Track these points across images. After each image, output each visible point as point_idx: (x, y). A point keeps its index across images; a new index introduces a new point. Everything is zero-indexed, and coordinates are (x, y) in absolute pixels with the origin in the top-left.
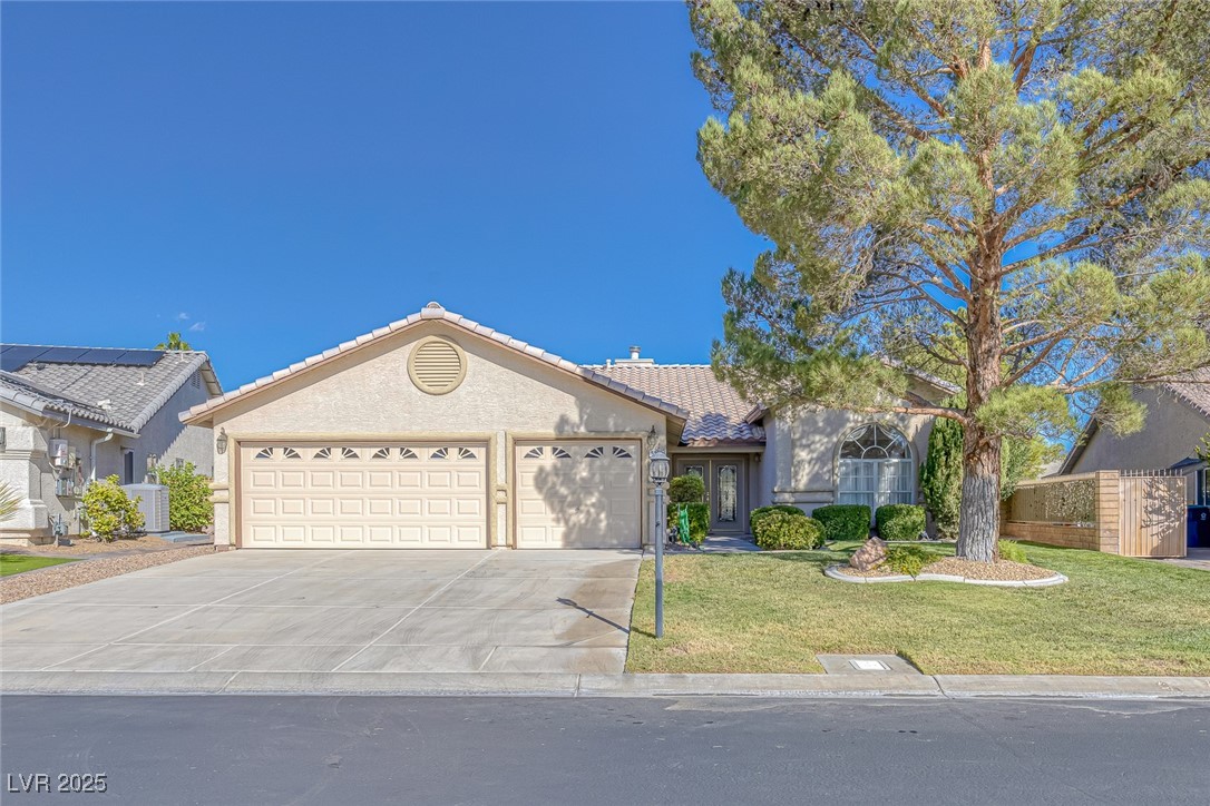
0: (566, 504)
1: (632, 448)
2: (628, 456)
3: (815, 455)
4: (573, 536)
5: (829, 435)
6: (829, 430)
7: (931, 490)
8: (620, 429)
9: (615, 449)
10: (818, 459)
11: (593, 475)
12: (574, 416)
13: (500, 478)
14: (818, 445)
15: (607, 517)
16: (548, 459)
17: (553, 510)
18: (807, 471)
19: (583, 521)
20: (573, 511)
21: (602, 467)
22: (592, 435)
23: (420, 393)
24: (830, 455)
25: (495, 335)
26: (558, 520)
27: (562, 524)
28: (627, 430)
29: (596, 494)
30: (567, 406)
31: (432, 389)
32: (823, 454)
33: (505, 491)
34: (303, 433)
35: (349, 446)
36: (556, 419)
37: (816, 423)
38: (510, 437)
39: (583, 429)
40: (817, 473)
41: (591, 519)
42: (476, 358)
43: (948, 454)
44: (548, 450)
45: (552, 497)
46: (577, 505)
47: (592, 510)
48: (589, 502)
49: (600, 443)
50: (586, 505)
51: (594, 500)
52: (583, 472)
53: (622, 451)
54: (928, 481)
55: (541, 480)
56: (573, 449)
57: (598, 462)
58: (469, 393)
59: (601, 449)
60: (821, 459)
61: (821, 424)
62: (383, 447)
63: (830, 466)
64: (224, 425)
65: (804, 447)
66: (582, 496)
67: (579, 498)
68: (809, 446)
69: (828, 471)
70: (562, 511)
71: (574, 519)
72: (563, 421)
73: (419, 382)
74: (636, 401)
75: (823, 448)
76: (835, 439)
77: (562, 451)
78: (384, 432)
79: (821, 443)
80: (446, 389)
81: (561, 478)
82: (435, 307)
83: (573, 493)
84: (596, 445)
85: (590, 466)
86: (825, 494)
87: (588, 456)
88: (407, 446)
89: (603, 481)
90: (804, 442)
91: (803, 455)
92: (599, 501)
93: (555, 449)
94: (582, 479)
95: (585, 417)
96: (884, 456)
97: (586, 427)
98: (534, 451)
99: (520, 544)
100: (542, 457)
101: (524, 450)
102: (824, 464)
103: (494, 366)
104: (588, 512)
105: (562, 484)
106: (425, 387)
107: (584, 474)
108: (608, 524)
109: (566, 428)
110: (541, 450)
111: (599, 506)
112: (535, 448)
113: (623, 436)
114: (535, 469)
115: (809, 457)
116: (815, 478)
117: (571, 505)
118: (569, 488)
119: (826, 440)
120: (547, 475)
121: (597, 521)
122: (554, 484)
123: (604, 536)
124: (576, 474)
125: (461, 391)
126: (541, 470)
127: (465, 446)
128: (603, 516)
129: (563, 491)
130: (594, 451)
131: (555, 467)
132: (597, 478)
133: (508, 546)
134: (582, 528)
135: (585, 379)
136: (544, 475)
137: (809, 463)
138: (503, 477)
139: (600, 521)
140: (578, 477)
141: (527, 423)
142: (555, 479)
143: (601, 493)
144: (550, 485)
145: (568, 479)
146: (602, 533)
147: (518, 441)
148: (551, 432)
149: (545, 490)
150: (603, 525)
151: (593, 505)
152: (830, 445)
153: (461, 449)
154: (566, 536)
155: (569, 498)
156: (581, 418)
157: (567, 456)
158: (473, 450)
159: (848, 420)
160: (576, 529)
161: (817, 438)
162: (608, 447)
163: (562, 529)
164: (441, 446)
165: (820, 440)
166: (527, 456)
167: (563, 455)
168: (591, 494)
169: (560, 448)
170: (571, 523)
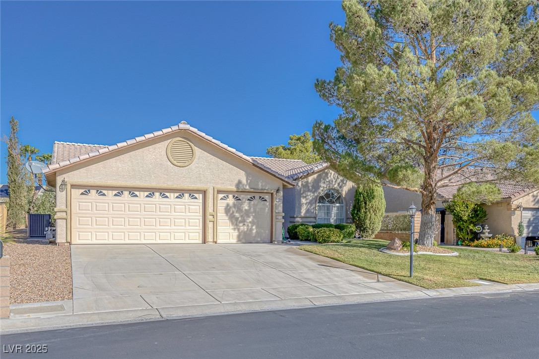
0: (238, 221)
1: (267, 197)
2: (266, 200)
3: (308, 201)
4: (241, 237)
5: (314, 193)
6: (313, 190)
7: (359, 218)
8: (264, 188)
9: (260, 197)
10: (309, 203)
11: (250, 209)
12: (244, 181)
13: (210, 209)
14: (309, 197)
15: (256, 228)
16: (231, 200)
17: (233, 224)
18: (305, 208)
19: (246, 230)
20: (241, 225)
21: (254, 204)
22: (252, 190)
23: (172, 165)
24: (314, 201)
25: (214, 141)
26: (234, 229)
27: (236, 231)
28: (266, 188)
29: (252, 217)
30: (242, 176)
31: (179, 164)
32: (311, 201)
33: (213, 216)
34: (110, 183)
35: (133, 191)
36: (236, 182)
37: (309, 187)
38: (216, 190)
39: (248, 187)
40: (309, 209)
41: (249, 229)
42: (201, 150)
43: (365, 203)
44: (231, 196)
45: (232, 218)
46: (243, 221)
47: (250, 225)
48: (248, 221)
49: (255, 194)
50: (247, 222)
51: (250, 220)
52: (246, 206)
53: (263, 198)
54: (357, 214)
55: (227, 210)
56: (242, 196)
57: (252, 202)
58: (196, 167)
59: (254, 197)
60: (310, 203)
61: (310, 188)
62: (151, 192)
63: (314, 206)
64: (64, 176)
65: (304, 197)
66: (245, 218)
67: (244, 219)
68: (306, 197)
69: (313, 208)
70: (237, 225)
71: (242, 228)
72: (240, 182)
73: (172, 160)
74: (275, 176)
75: (311, 198)
76: (316, 195)
77: (237, 197)
78: (154, 184)
79: (310, 196)
80: (186, 164)
81: (236, 209)
82: (184, 124)
83: (242, 216)
84: (252, 195)
85: (249, 204)
86: (312, 218)
87: (249, 200)
88: (163, 192)
89: (255, 211)
90: (304, 195)
91: (303, 201)
92: (253, 220)
93: (234, 196)
94: (245, 210)
95: (249, 181)
96: (334, 203)
97: (249, 186)
98: (224, 197)
99: (219, 241)
100: (228, 199)
101: (221, 196)
102: (311, 205)
103: (209, 155)
104: (248, 225)
105: (237, 212)
106: (175, 162)
107: (247, 208)
108: (256, 232)
109: (241, 186)
110: (228, 196)
111: (253, 223)
112: (225, 195)
113: (265, 191)
114: (225, 205)
115: (306, 202)
116: (308, 211)
117: (240, 222)
118: (240, 214)
119: (312, 195)
120: (230, 207)
121: (251, 230)
122: (233, 212)
123: (255, 237)
124: (243, 208)
125: (193, 166)
126: (228, 205)
127: (192, 193)
128: (254, 227)
129: (237, 215)
130: (251, 198)
131: (234, 204)
132: (252, 210)
133: (214, 242)
134: (245, 233)
135: (254, 165)
136: (229, 208)
137: (306, 204)
138: (212, 208)
139: (253, 230)
140: (244, 209)
141: (223, 184)
142: (234, 209)
143: (254, 217)
144: (231, 212)
145: (239, 210)
146: (254, 235)
147: (219, 192)
148: (234, 188)
149: (229, 214)
150: (254, 231)
151: (250, 222)
152: (314, 197)
153: (190, 195)
154: (239, 236)
155: (240, 219)
156: (247, 181)
157: (240, 200)
158: (196, 195)
159: (321, 186)
160: (242, 234)
161: (309, 194)
162: (257, 196)
163: (236, 233)
164: (181, 193)
165: (310, 195)
166: (222, 199)
167: (238, 199)
168: (249, 217)
169: (236, 195)
170: (240, 231)
